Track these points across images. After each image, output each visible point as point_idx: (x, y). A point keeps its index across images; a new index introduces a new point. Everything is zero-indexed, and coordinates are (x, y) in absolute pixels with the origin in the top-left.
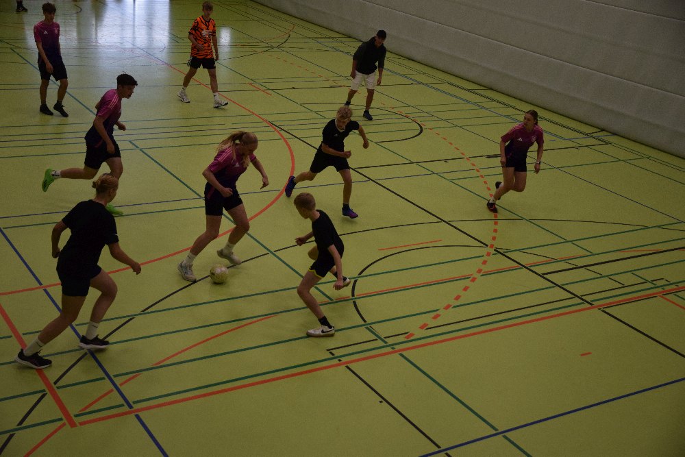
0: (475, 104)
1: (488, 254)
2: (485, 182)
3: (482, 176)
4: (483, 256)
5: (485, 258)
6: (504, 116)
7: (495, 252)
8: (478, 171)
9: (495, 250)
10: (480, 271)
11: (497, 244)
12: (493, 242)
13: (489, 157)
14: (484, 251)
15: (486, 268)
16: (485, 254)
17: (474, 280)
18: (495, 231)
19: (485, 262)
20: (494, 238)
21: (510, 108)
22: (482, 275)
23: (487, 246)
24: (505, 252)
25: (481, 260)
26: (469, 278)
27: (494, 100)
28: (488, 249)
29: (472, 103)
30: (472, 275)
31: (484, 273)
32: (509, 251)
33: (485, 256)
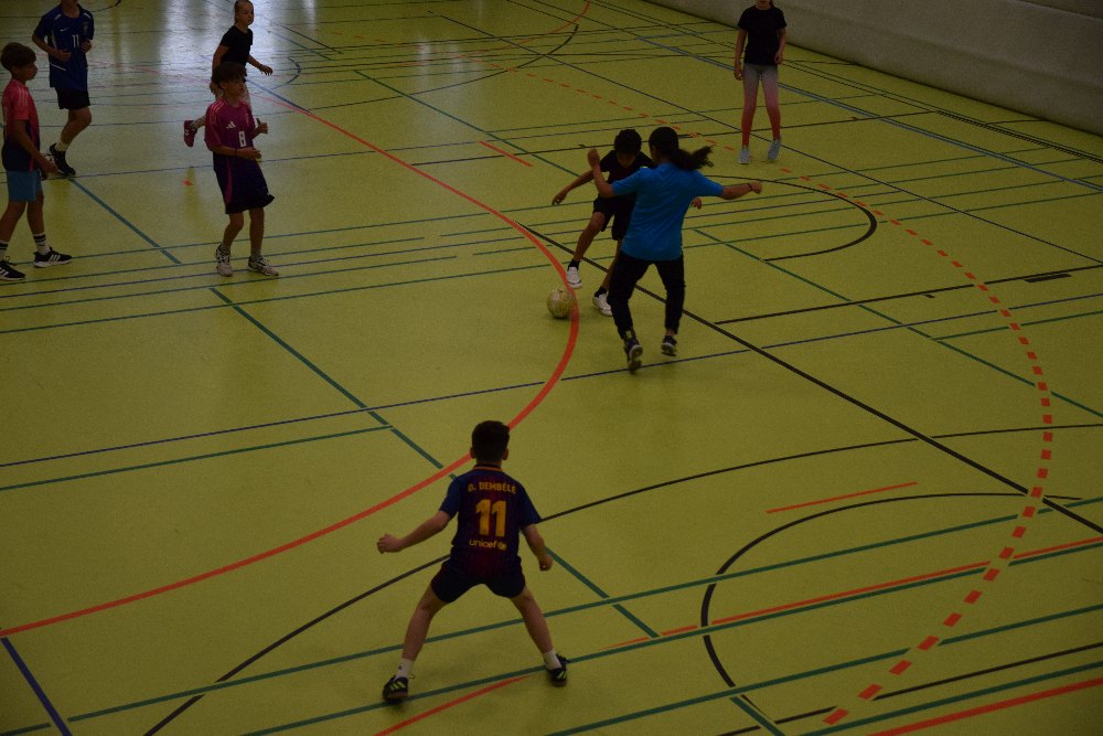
0: (1003, 156)
1: (1029, 512)
2: (1024, 341)
3: (1015, 326)
4: (1015, 517)
5: (1021, 521)
6: (1073, 181)
7: (1046, 506)
8: (1006, 314)
9: (1045, 502)
10: (1006, 553)
11: (1049, 487)
12: (1039, 482)
13: (1032, 279)
14: (1017, 505)
15: (1020, 547)
16: (1019, 511)
17: (992, 575)
18: (1046, 455)
19: (1019, 532)
20: (1042, 473)
21: (1087, 161)
22: (1012, 564)
23: (1025, 491)
24: (1069, 506)
25: (1012, 525)
26: (982, 570)
27: (1047, 145)
28: (1028, 500)
29: (994, 155)
30: (988, 563)
31: (1016, 557)
32: (1080, 502)
33: (1020, 516)
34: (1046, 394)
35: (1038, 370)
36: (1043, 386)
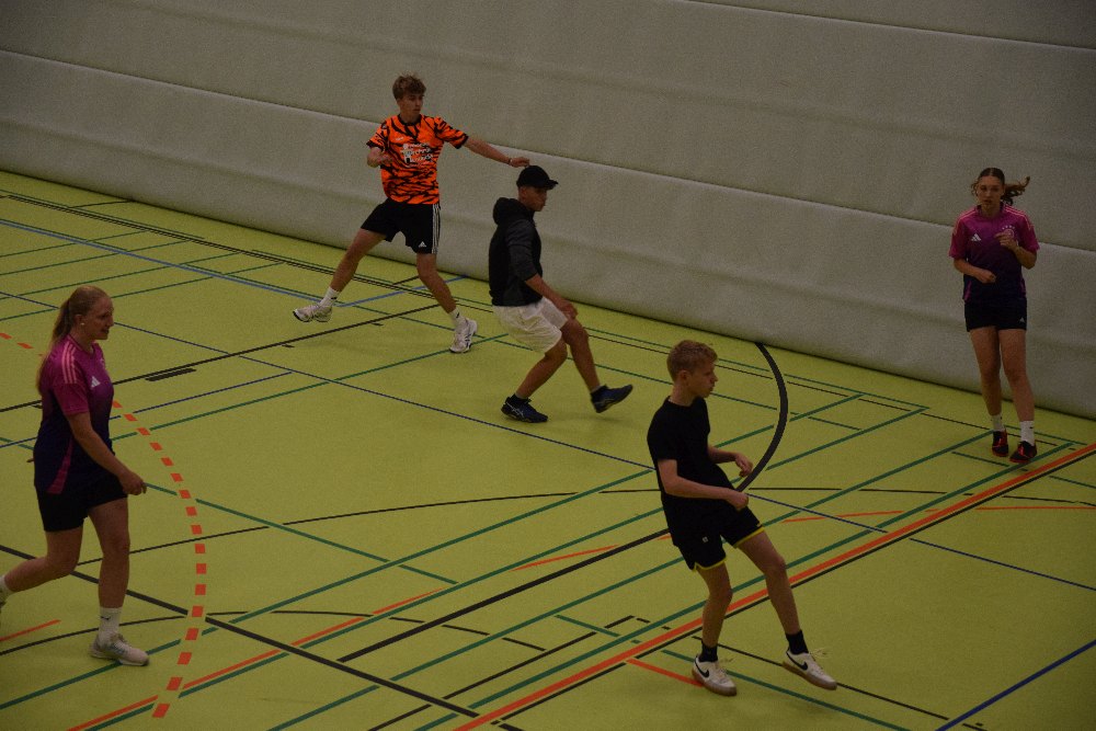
0: (96, 243)
1: (192, 635)
2: (156, 447)
3: (144, 431)
4: (178, 642)
5: (186, 646)
6: (179, 266)
7: (209, 626)
8: (130, 418)
9: (208, 620)
10: (174, 684)
11: (212, 603)
12: (199, 600)
13: (153, 377)
14: (181, 627)
15: (188, 674)
16: (182, 635)
17: (162, 711)
18: (201, 569)
19: (185, 658)
20: (201, 590)
21: (190, 243)
22: (182, 695)
23: (185, 612)
24: (234, 621)
25: (175, 652)
26: (150, 707)
27: (144, 228)
28: (191, 622)
29: (87, 242)
30: (155, 698)
31: (186, 686)
32: (246, 616)
33: (183, 640)
34: (191, 503)
35: (177, 477)
36: (185, 494)
